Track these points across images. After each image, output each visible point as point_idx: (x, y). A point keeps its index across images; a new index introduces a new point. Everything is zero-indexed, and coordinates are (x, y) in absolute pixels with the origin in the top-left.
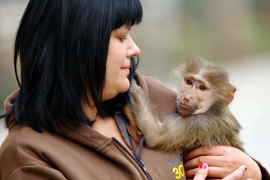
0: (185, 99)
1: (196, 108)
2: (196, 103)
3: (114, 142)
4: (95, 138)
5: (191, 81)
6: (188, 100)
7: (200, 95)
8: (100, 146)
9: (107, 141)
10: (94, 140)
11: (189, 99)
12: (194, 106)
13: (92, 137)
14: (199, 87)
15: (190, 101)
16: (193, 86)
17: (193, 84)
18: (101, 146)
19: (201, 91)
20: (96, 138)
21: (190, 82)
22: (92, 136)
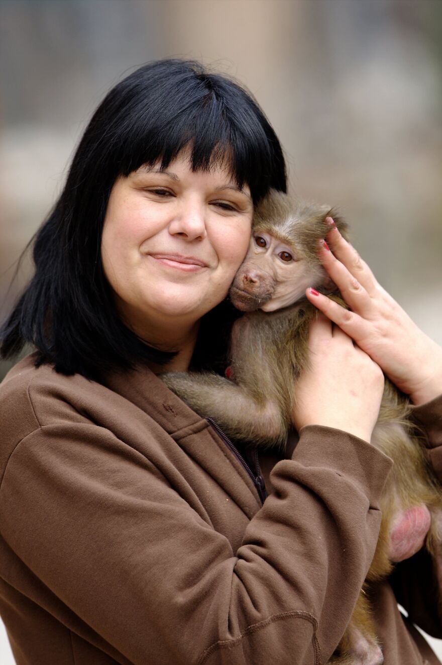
0: (246, 278)
1: (269, 298)
2: (268, 287)
3: (210, 428)
4: (171, 410)
5: (264, 240)
6: (252, 281)
7: (279, 271)
8: (176, 429)
9: (195, 423)
10: (169, 414)
11: (255, 279)
12: (263, 295)
13: (165, 407)
14: (278, 254)
15: (257, 284)
16: (267, 250)
17: (267, 247)
18: (179, 430)
19: (283, 263)
20: (173, 412)
21: (262, 241)
22: (165, 405)
